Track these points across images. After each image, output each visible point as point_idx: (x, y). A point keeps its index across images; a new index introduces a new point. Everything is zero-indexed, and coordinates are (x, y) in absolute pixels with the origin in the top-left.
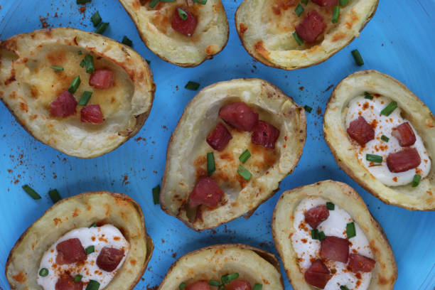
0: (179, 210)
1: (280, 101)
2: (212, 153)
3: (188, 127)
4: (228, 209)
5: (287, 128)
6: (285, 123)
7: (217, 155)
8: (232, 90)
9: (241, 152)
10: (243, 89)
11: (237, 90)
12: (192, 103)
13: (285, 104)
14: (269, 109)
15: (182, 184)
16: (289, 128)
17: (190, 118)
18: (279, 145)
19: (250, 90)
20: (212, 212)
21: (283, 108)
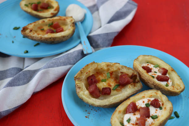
0: (137, 83)
1: (78, 84)
2: (113, 89)
3: (113, 100)
4: (122, 70)
5: (84, 76)
6: (83, 78)
7: (112, 88)
8: (89, 98)
9: (104, 82)
10: (86, 96)
11: (88, 97)
12: (105, 105)
13: (78, 83)
14: (84, 85)
15: (130, 87)
16: (83, 76)
17: (109, 101)
18: (91, 74)
19: (84, 94)
20: (128, 73)
21: (80, 82)
